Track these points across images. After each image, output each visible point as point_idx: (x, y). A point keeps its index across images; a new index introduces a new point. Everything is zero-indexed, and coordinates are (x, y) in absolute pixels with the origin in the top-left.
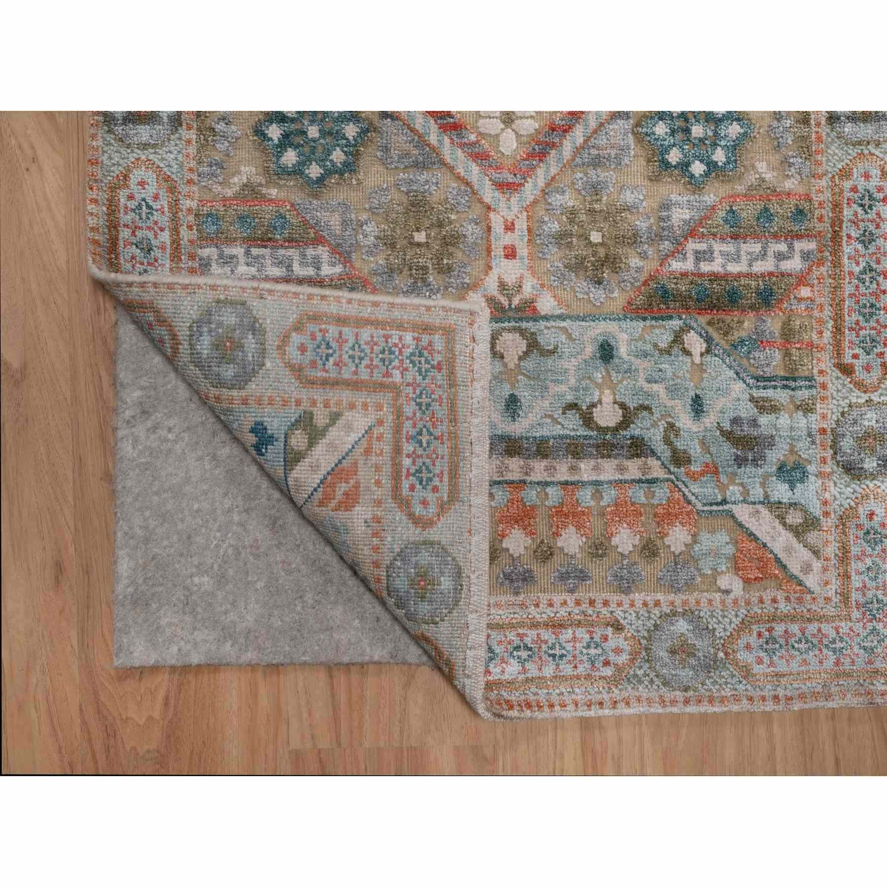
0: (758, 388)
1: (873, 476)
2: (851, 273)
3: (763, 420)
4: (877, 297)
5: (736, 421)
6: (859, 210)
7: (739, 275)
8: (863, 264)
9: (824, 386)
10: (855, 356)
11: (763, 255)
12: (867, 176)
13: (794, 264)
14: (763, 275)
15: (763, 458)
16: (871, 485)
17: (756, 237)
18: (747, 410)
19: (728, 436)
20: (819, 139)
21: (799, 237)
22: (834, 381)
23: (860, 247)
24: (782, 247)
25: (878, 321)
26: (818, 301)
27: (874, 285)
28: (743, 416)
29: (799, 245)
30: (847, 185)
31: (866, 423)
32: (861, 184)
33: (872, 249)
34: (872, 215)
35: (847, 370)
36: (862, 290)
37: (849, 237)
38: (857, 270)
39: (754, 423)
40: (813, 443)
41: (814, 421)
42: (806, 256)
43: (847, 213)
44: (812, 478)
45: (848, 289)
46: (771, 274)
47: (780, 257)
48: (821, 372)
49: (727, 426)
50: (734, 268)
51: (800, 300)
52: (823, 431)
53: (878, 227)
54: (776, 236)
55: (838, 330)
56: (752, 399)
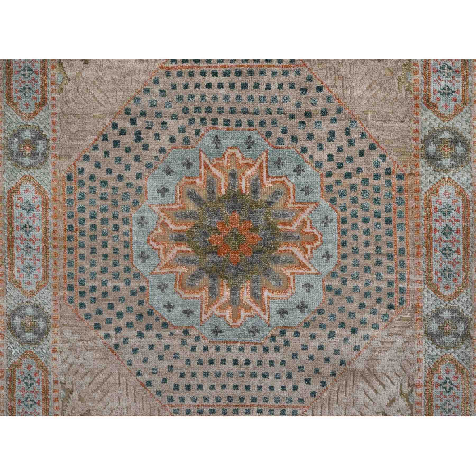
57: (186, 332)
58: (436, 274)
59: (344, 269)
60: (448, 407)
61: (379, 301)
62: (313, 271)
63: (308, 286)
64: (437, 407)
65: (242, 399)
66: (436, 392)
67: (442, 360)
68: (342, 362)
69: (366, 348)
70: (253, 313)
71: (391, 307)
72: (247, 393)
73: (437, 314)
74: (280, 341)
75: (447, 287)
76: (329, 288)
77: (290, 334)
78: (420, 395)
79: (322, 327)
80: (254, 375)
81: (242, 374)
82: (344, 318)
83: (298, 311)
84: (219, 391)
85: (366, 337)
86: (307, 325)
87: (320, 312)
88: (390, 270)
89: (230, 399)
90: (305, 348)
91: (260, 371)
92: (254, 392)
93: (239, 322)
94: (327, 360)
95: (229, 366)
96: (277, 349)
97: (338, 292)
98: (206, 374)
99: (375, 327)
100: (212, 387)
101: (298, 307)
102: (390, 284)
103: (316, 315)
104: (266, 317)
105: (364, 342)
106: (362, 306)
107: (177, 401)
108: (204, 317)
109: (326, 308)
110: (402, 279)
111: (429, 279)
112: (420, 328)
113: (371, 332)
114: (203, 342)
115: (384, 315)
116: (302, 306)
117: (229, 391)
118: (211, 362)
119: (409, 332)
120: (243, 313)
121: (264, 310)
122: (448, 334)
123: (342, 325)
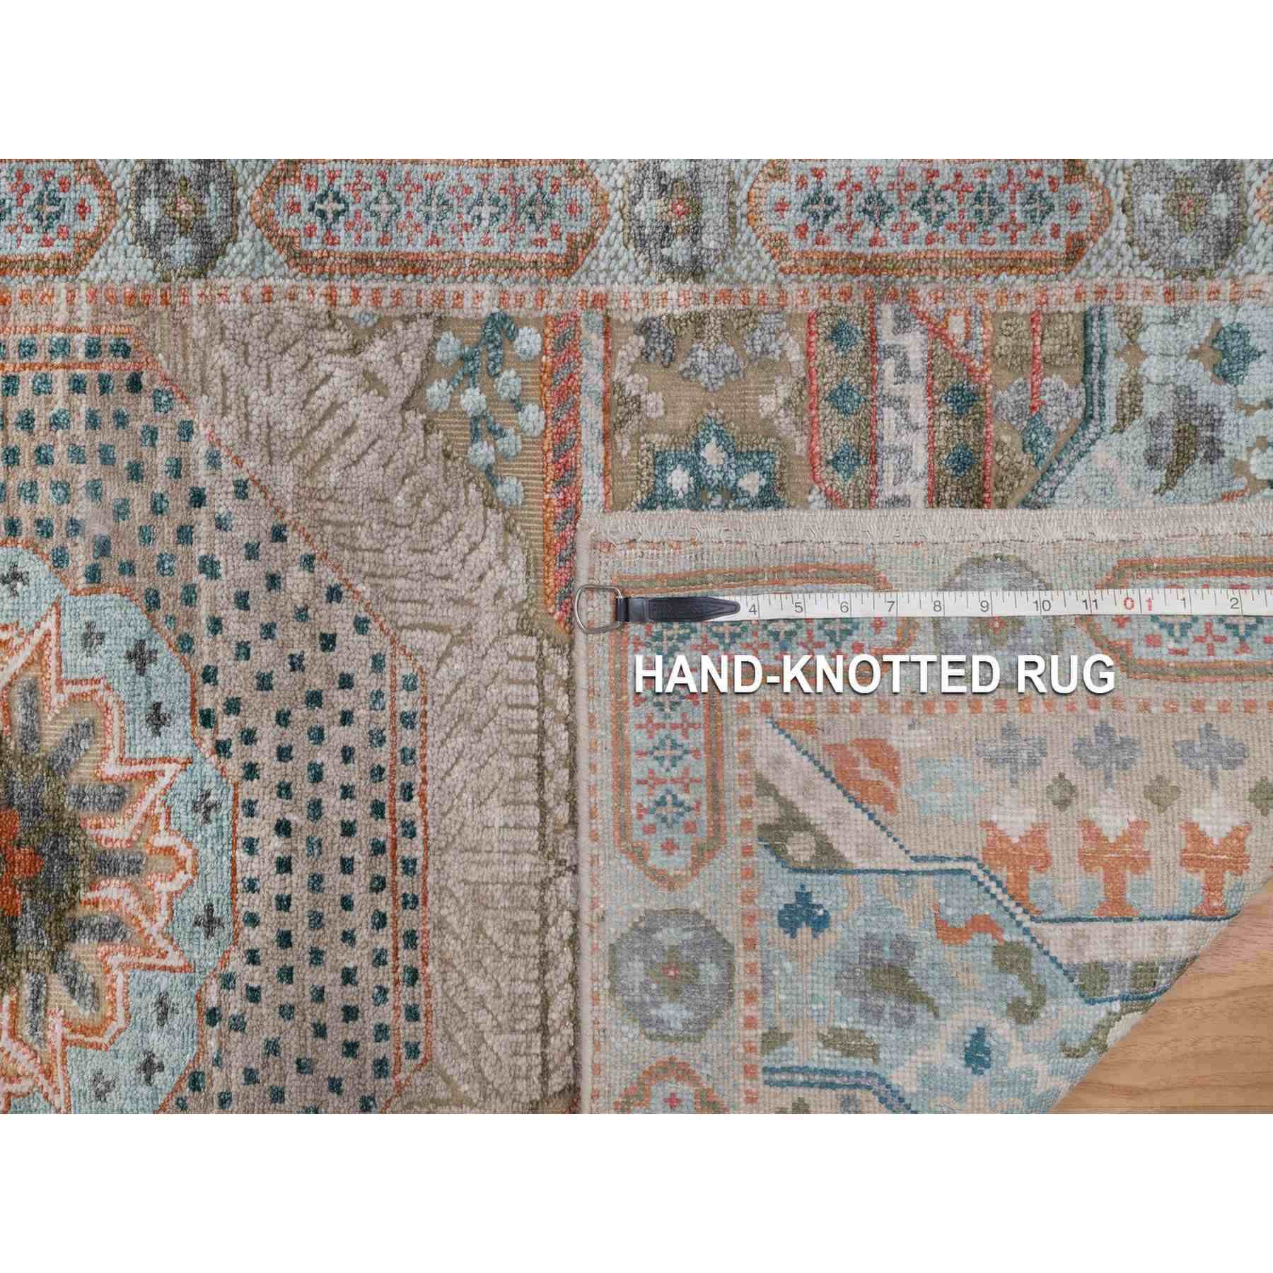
0: (1102, 417)
1: (1241, 202)
2: (929, 240)
3: (1153, 405)
4: (965, 189)
5: (1152, 460)
6: (834, 221)
7: (931, 449)
8: (916, 217)
9: (1101, 292)
10: (1055, 232)
11: (901, 403)
12: (781, 207)
13: (914, 344)
14: (933, 405)
15: (1209, 409)
16: (1255, 205)
17: (872, 420)
18: (1136, 440)
19: (1175, 473)
20: (726, 296)
21: (873, 337)
22: (1094, 272)
23: (889, 221)
24: (889, 367)
25: (1003, 189)
26: (970, 301)
27: (948, 194)
28: (1144, 447)
29: (886, 339)
30: (795, 244)
31: (1159, 212)
32: (793, 217)
33: (892, 199)
34: (840, 197)
35: (1076, 249)
36: (953, 218)
37: (873, 242)
38: (923, 228)
39: (1155, 425)
40: (1186, 314)
41: (1155, 310)
42: (902, 324)
43: (837, 245)
44: (1241, 316)
45: (951, 244)
46: (930, 390)
47: (903, 373)
48: (1078, 296)
49: (1159, 476)
50: (920, 460)
51: (969, 337)
52: (1169, 295)
53: (858, 187)
54: (872, 381)
55: (1015, 264)
56: (1120, 429)
57: (213, 1016)
58: (48, 243)
59: (44, 528)
60: (384, 207)
61: (121, 420)
62: (50, 624)
63: (91, 638)
64: (383, 241)
65: (378, 848)
66: (346, 244)
67: (266, 224)
68: (278, 535)
69: (239, 462)
70: (159, 809)
71: (135, 385)
72: (361, 832)
73: (150, 241)
74: (228, 727)
75: (82, 210)
76: (94, 575)
77: (210, 699)
78: (356, 292)
79: (190, 595)
80: (316, 808)
81: (315, 845)
82: (166, 529)
83: (152, 669)
84: (359, 919)
85: (214, 461)
86: (185, 644)
87: (153, 601)
88: (43, 387)
89: (378, 885)
90: (243, 651)
91: (304, 790)
92: (358, 811)
93: (184, 852)
94: (273, 581)
95: (296, 882)
96: (249, 737)
97: (103, 548)
98: (317, 956)
99: (186, 431)
100: (348, 937)
101: (141, 671)
102: (77, 385)
103: (159, 614)
104: (170, 769)
105: (226, 466)
106: (136, 472)
107: (385, 1049)
108: (173, 960)
109: (142, 582)
110: (64, 347)
111: (63, 266)
112: (185, 293)
113: (200, 445)
114: (236, 963)
115: (157, 405)
116: (140, 657)
117: (357, 886)
118: (285, 940)
119: (198, 329)
120: (162, 840)
121: (152, 776)
122: (199, 208)
123: (185, 534)
